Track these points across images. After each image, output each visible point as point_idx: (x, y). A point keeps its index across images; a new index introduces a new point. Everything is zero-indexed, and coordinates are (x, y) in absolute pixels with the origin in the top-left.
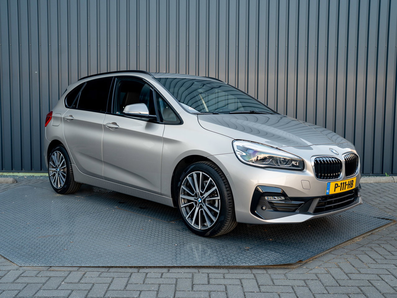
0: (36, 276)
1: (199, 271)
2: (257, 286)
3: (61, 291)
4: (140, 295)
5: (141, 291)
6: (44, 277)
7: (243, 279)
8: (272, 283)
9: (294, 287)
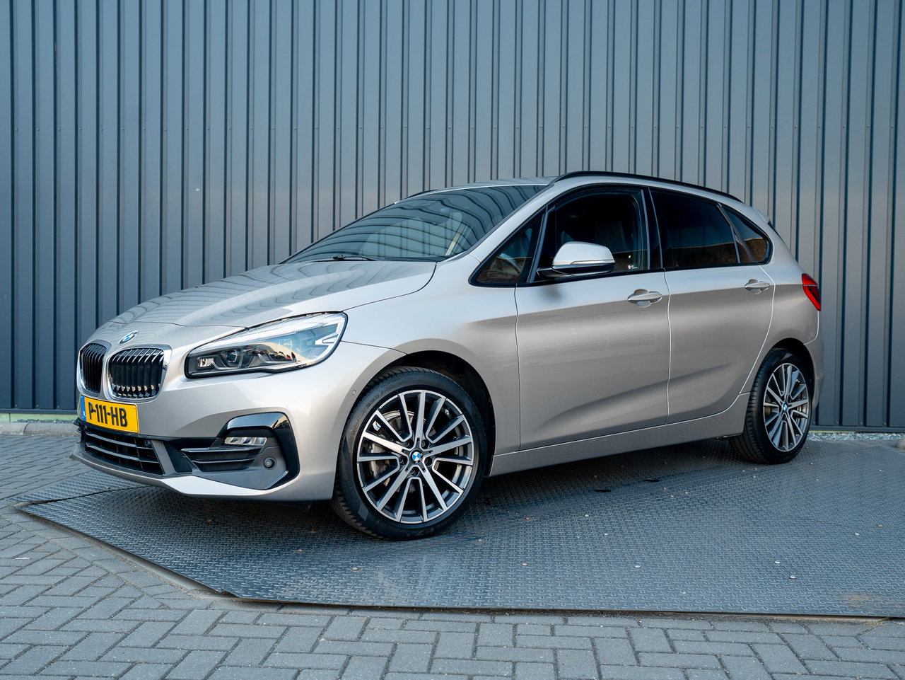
0: (255, 623)
1: (639, 624)
2: (797, 661)
3: (324, 656)
4: (514, 670)
5: (514, 664)
6: (274, 625)
7: (756, 643)
8: (833, 656)
9: (893, 667)
